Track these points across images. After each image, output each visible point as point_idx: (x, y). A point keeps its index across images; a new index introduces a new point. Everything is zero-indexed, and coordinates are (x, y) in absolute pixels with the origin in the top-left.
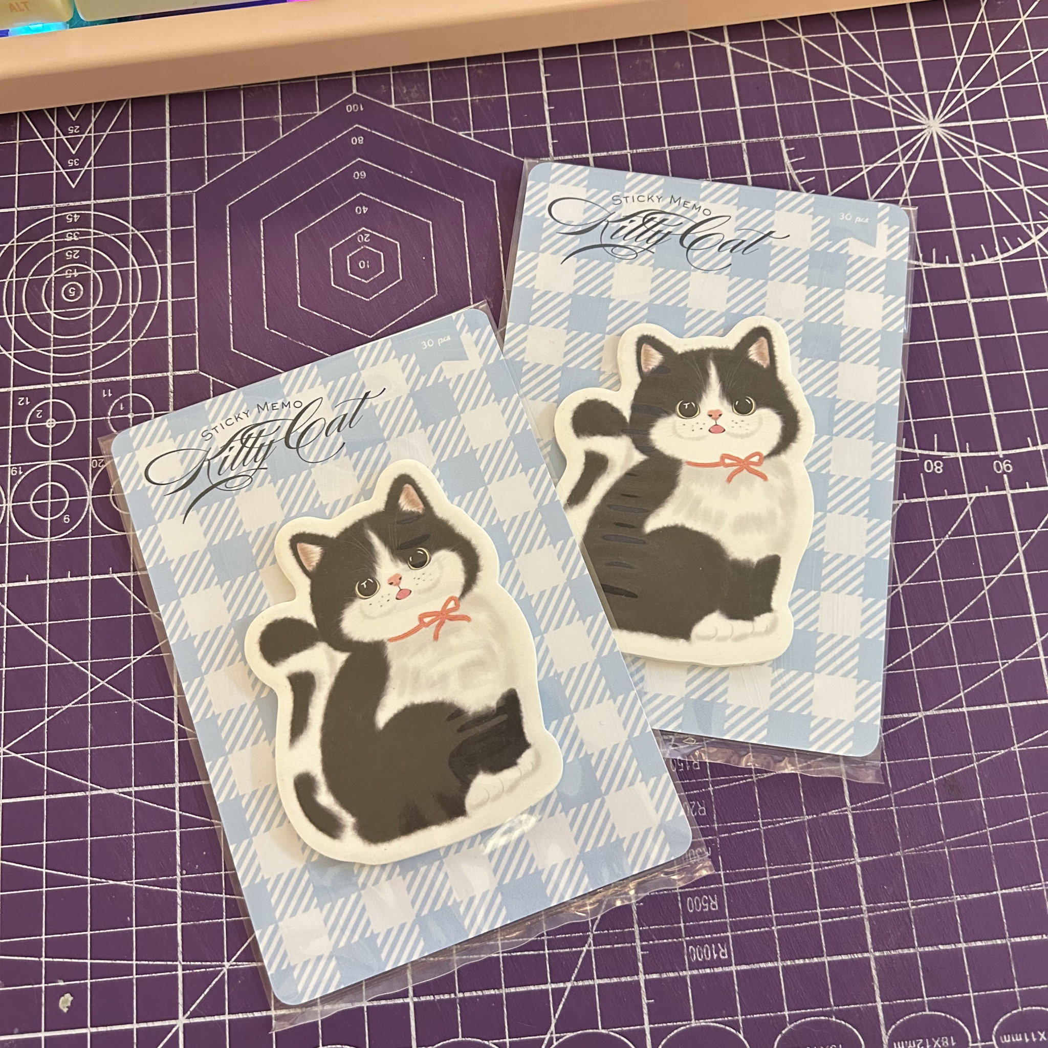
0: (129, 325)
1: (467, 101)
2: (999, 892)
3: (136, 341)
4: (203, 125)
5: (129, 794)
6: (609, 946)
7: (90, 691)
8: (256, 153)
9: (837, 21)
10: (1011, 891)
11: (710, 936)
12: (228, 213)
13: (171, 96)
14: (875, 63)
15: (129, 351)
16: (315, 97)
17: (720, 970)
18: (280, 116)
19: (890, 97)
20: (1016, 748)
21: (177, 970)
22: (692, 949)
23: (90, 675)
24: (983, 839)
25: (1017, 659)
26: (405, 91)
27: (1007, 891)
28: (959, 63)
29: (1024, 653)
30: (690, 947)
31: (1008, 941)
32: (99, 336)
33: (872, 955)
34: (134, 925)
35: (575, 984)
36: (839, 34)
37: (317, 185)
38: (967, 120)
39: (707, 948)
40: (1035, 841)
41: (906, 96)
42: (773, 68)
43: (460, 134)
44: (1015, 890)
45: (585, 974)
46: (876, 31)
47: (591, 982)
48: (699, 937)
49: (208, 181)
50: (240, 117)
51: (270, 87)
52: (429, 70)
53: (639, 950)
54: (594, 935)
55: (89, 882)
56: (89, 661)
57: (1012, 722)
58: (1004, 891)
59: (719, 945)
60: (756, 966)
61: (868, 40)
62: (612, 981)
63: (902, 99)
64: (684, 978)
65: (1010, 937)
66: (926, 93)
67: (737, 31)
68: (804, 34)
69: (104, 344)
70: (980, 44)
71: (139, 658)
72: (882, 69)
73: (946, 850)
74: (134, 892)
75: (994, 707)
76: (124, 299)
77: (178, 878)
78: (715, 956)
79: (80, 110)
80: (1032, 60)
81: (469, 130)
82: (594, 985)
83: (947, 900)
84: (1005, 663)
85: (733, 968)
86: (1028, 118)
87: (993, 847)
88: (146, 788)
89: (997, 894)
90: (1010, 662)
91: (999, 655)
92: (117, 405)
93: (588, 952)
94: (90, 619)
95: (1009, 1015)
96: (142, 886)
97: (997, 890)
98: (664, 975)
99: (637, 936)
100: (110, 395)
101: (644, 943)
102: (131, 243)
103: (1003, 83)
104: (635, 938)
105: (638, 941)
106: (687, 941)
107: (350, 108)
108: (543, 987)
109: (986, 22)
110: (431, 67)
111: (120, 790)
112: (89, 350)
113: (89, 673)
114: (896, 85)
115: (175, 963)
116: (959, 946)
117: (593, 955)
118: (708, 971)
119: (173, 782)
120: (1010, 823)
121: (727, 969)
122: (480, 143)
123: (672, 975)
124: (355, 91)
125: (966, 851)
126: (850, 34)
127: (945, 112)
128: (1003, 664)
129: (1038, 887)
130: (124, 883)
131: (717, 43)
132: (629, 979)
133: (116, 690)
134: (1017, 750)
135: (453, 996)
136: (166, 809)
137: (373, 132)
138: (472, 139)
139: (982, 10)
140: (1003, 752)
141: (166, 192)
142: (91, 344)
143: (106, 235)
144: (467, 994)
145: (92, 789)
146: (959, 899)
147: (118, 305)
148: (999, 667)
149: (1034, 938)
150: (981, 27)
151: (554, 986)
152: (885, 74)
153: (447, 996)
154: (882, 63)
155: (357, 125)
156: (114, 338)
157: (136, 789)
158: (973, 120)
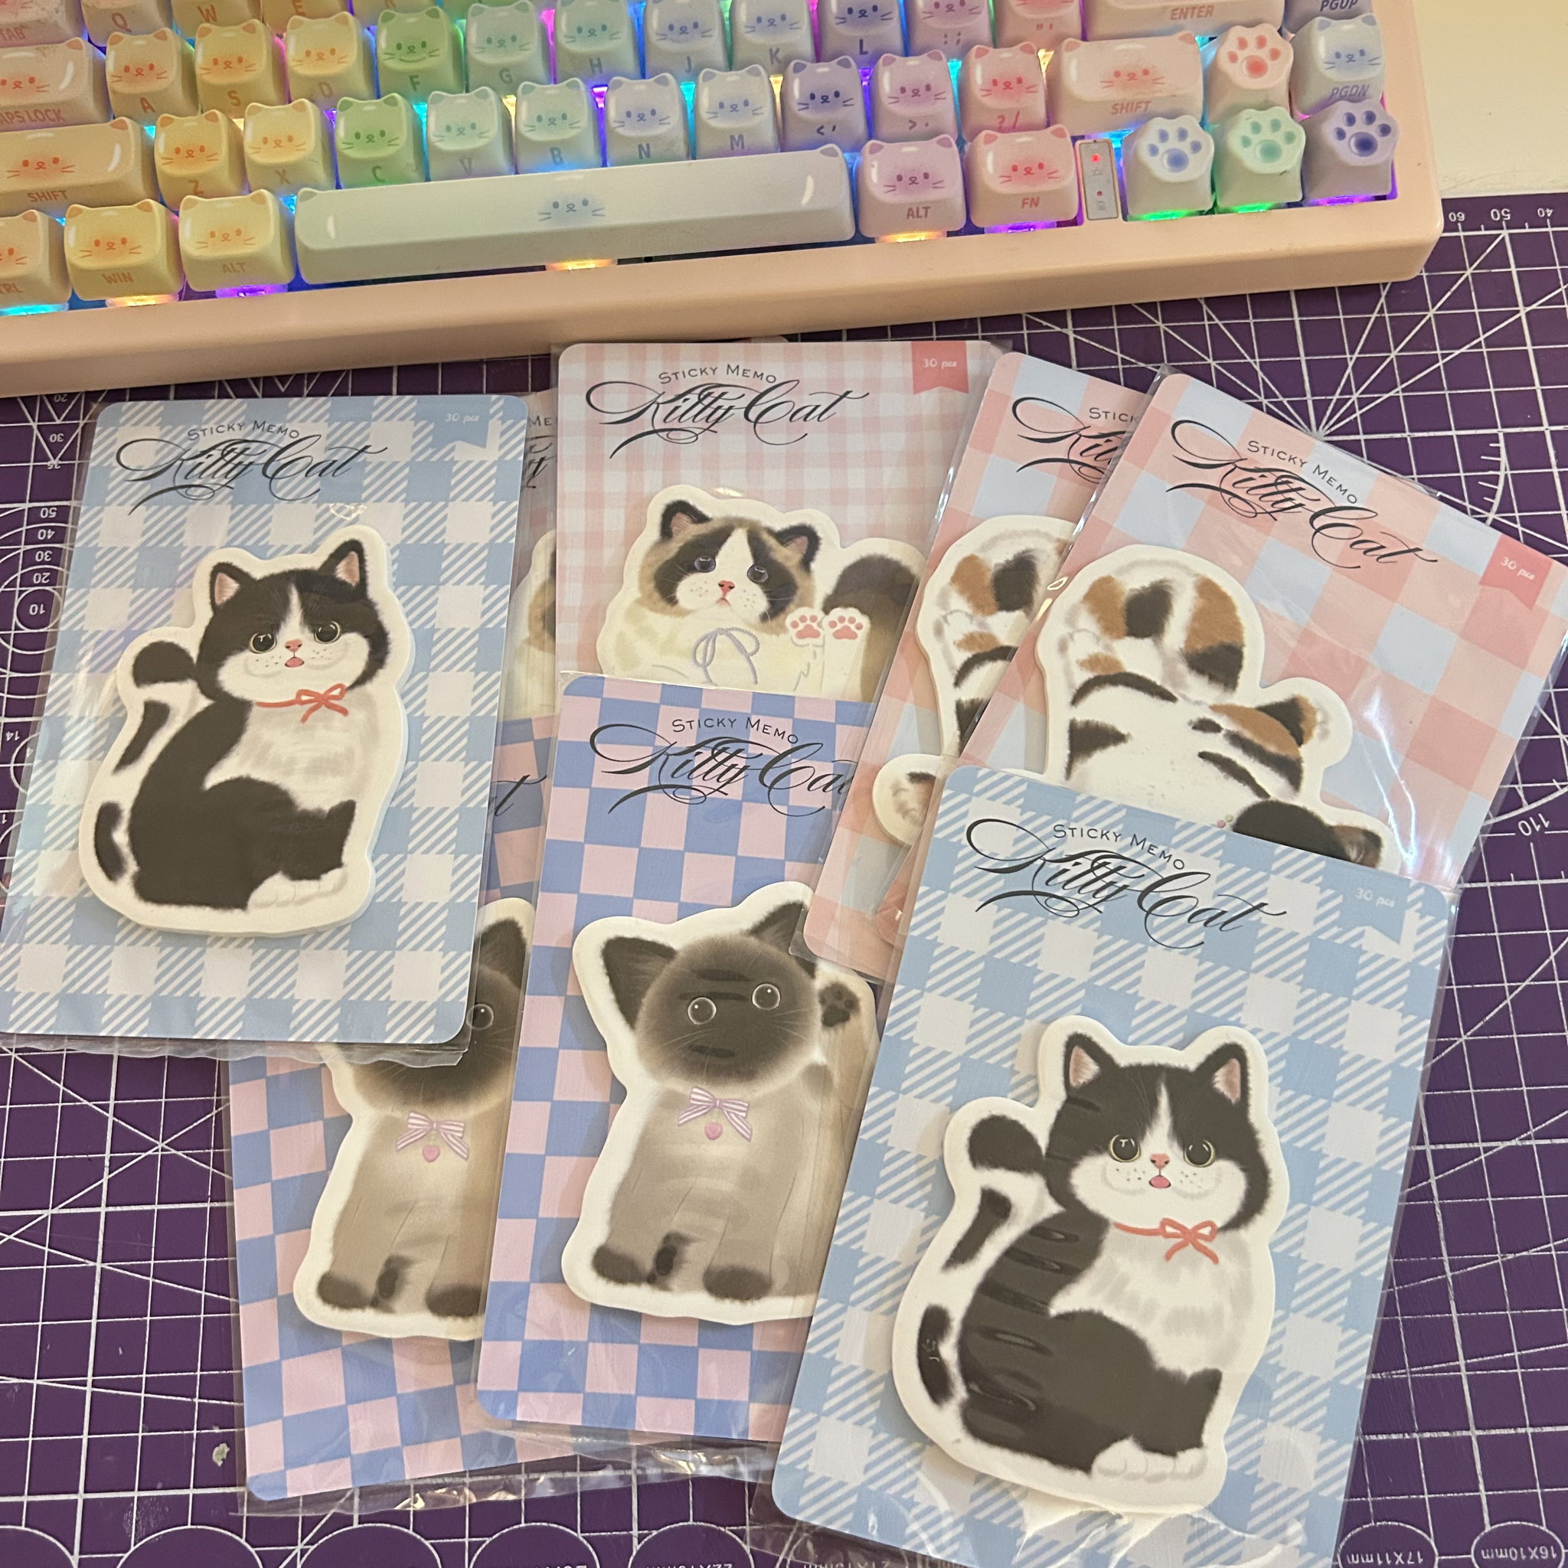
9: (1205, 308)
13: (400, 367)
14: (1249, 360)
19: (1265, 402)
28: (1351, 364)
36: (1206, 323)
38: (1358, 434)
41: (1285, 401)
42: (1124, 362)
46: (1251, 321)
51: (521, 361)
61: (1241, 332)
63: (1280, 405)
66: (1309, 399)
67: (1082, 316)
68: (1163, 322)
70: (1377, 342)
72: (1257, 368)
79: (291, 380)
80: (1440, 363)
86: (1432, 434)
103: (1404, 390)
109: (1387, 315)
114: (1273, 388)
126: (1220, 323)
127: (1331, 422)
131: (1058, 329)
139: (1382, 300)
150: (1380, 321)
152: (1260, 374)
154: (1258, 360)
158: (1365, 433)
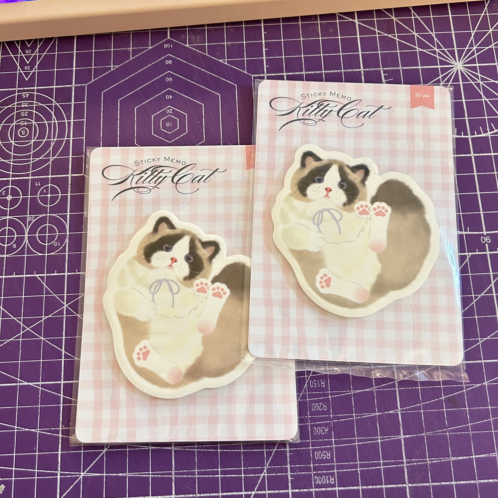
0: (51, 150)
1: (225, 44)
2: (474, 457)
3: (54, 158)
4: (93, 52)
5: (38, 385)
6: (274, 474)
7: (22, 332)
8: (118, 66)
9: (412, 11)
10: (480, 456)
11: (325, 472)
12: (103, 96)
13: (78, 37)
14: (430, 33)
15: (50, 163)
16: (149, 40)
17: (330, 489)
18: (131, 48)
19: (437, 50)
20: (486, 383)
21: (57, 476)
22: (316, 478)
23: (22, 324)
24: (467, 429)
25: (488, 338)
26: (194, 38)
27: (478, 456)
28: (473, 34)
29: (492, 335)
30: (315, 477)
31: (477, 482)
32: (35, 155)
33: (407, 485)
34: (37, 451)
35: (257, 492)
36: (413, 17)
37: (148, 84)
38: (476, 63)
39: (324, 477)
40: (493, 431)
41: (446, 50)
42: (379, 33)
43: (220, 61)
44: (482, 456)
45: (262, 488)
46: (432, 17)
47: (264, 492)
48: (320, 472)
49: (94, 80)
50: (111, 48)
51: (127, 33)
53: (289, 477)
54: (267, 469)
55: (16, 429)
56: (22, 318)
57: (484, 370)
58: (476, 456)
59: (330, 476)
60: (348, 488)
62: (275, 492)
63: (443, 52)
64: (312, 492)
65: (478, 480)
66: (456, 49)
67: (362, 14)
68: (395, 17)
69: (38, 159)
70: (484, 25)
71: (47, 317)
72: (434, 36)
73: (448, 434)
74: (38, 435)
75: (476, 362)
76: (49, 137)
77: (60, 429)
78: (328, 482)
79: (32, 42)
81: (225, 59)
82: (266, 494)
83: (447, 459)
84: (482, 340)
85: (337, 489)
87: (472, 433)
88: (47, 383)
89: (473, 458)
90: (485, 339)
91: (479, 335)
92: (43, 190)
93: (264, 477)
94: (23, 297)
96: (42, 432)
97: (472, 455)
98: (302, 490)
99: (289, 470)
100: (39, 185)
101: (292, 474)
102: (54, 109)
103: (495, 45)
104: (288, 471)
105: (289, 472)
106: (314, 474)
107: (166, 46)
108: (240, 493)
109: (488, 14)
110: (207, 27)
111: (34, 383)
112: (30, 162)
114: (441, 45)
115: (56, 472)
116: (452, 483)
117: (266, 478)
118: (324, 489)
119: (61, 381)
120: (481, 422)
121: (333, 489)
122: (230, 65)
123: (305, 490)
124: (169, 37)
125: (458, 434)
126: (419, 18)
127: (465, 59)
128: (481, 340)
129: (494, 455)
130: (33, 430)
131: (351, 20)
132: (284, 491)
133: (34, 333)
134: (486, 384)
135: (195, 495)
136: (56, 394)
137: (177, 58)
138: (226, 63)
139: (486, 8)
140: (479, 385)
141: (72, 84)
142: (31, 159)
143: (42, 105)
144: (202, 495)
145: (20, 382)
146: (453, 459)
147: (46, 140)
148: (479, 342)
149: (490, 481)
150: (485, 16)
151: (246, 493)
152: (435, 39)
153: (191, 495)
154: (434, 33)
155: (169, 55)
156: (43, 156)
157: (42, 383)
158: (479, 63)
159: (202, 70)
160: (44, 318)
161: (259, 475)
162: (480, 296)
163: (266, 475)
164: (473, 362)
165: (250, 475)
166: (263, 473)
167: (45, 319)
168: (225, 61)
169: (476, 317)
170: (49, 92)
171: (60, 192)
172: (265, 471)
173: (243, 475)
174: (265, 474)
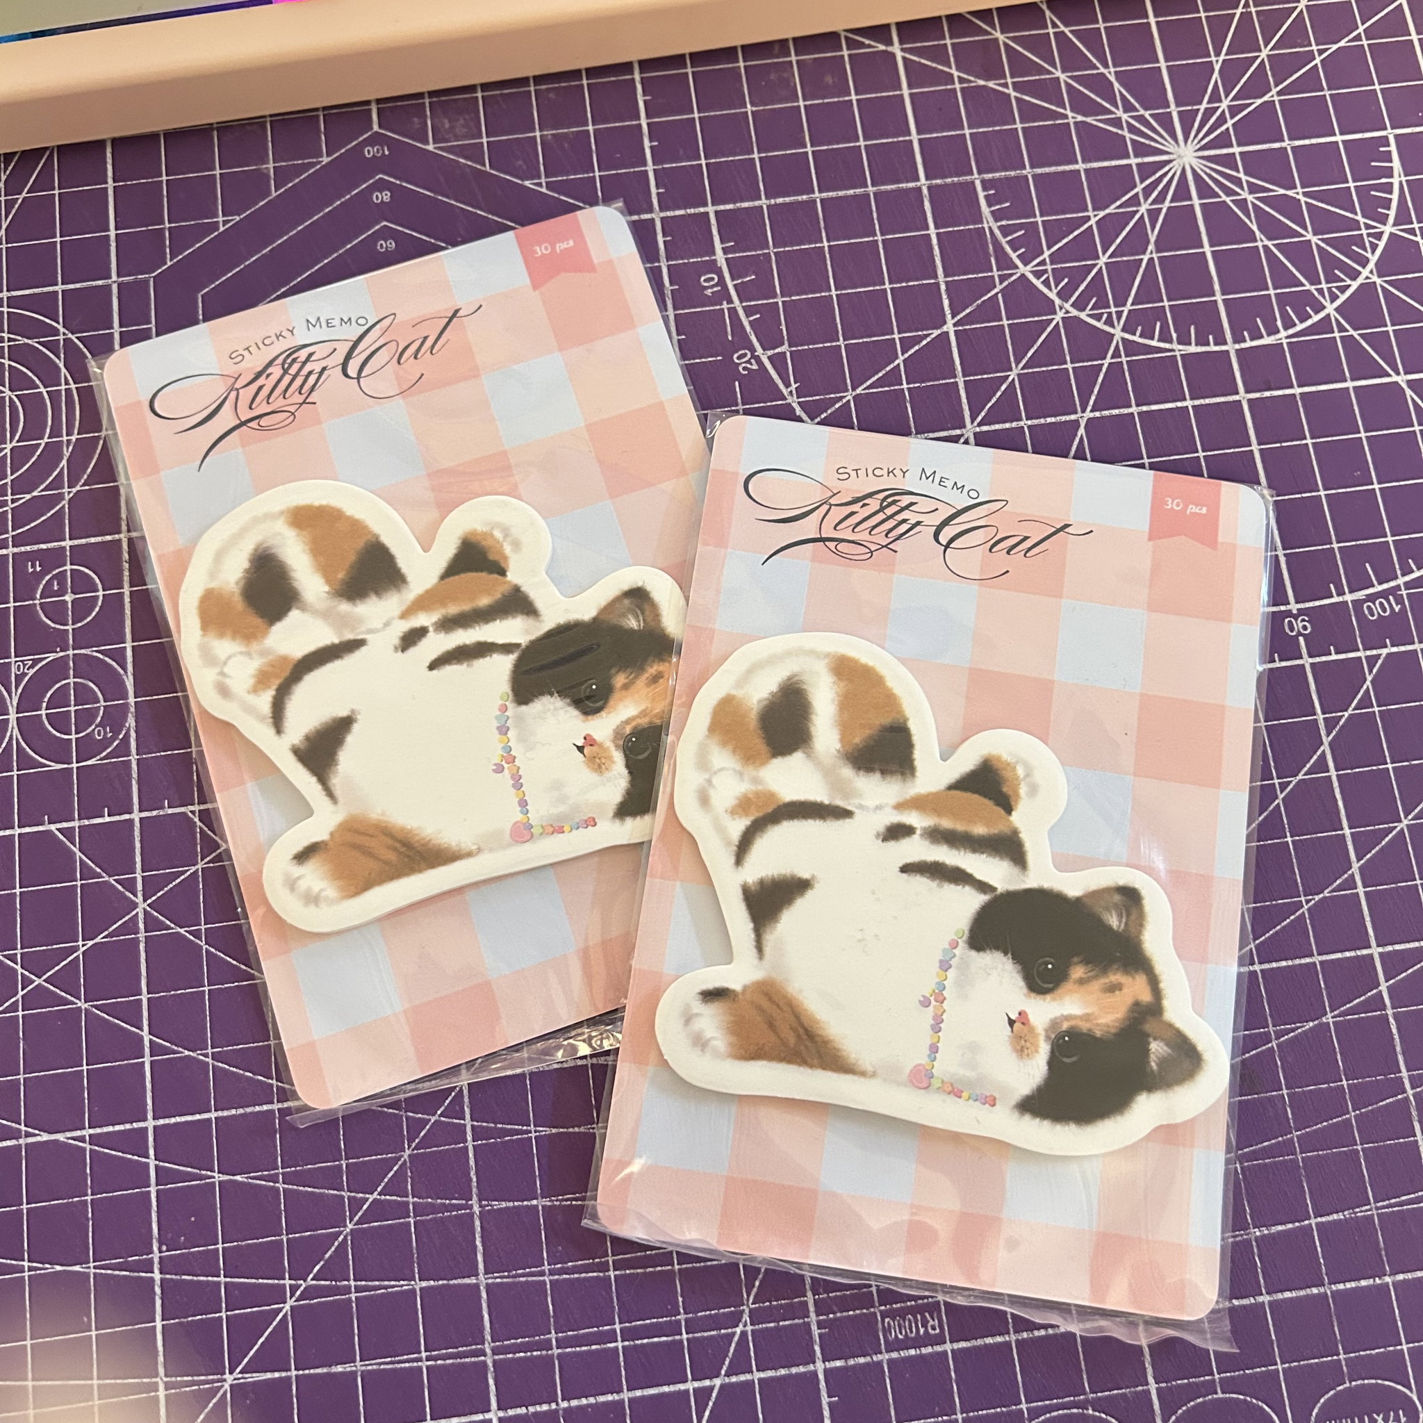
0: (63, 468)
1: (535, 137)
2: (1313, 1221)
3: (74, 490)
4: (162, 181)
5: (82, 1139)
6: (772, 1325)
7: (21, 993)
8: (238, 218)
9: (1048, 13)
10: (1330, 1218)
11: (913, 1303)
12: (200, 305)
13: (115, 141)
14: (1102, 70)
15: (64, 506)
16: (320, 138)
17: (929, 1350)
18: (271, 165)
19: (1125, 117)
20: (1329, 1018)
21: (157, 1390)
22: (889, 1323)
23: (20, 970)
24: (1288, 1148)
25: (1326, 893)
26: (447, 126)
27: (1323, 1219)
28: (1217, 67)
29: (1335, 884)
30: (887, 1320)
31: (1328, 1290)
32: (20, 486)
34: (93, 1328)
35: (727, 1380)
36: (1051, 31)
37: (326, 261)
38: (1232, 146)
39: (910, 1320)
40: (1359, 1148)
41: (1147, 114)
42: (961, 80)
43: (527, 183)
44: (1335, 1217)
45: (740, 1366)
46: (1101, 25)
47: (748, 1377)
48: (899, 1305)
49: (171, 260)
50: (214, 169)
51: (255, 124)
52: (479, 95)
53: (814, 1327)
54: (751, 1311)
55: (26, 1269)
56: (19, 952)
57: (1322, 983)
58: (1319, 1219)
59: (927, 1315)
60: (980, 1342)
61: (1091, 39)
62: (778, 1374)
63: (1141, 119)
64: (880, 1363)
65: (1330, 1284)
66: (1174, 110)
67: (910, 30)
68: (1002, 32)
69: (28, 497)
70: (1246, 41)
71: (90, 943)
72: (1112, 78)
73: (1238, 1165)
74: (92, 1280)
75: (1297, 962)
76: (55, 432)
77: (156, 1256)
78: (922, 1331)
80: (1318, 61)
81: (539, 177)
82: (753, 1381)
83: (1242, 1235)
84: (1311, 900)
85: (948, 1347)
86: (1314, 141)
87: (1302, 1158)
88: (105, 1129)
89: (1310, 1224)
90: (1317, 898)
91: (1301, 889)
92: (49, 582)
93: (744, 1334)
94: (18, 891)
95: (1332, 1393)
96: (103, 1271)
97: (1309, 1218)
98: (851, 1362)
99: (812, 1308)
100: (38, 569)
101: (821, 1318)
102: (62, 351)
103: (1279, 93)
104: (808, 1311)
105: (813, 1315)
106: (881, 1312)
107: (369, 152)
108: (682, 1387)
109: (1253, 10)
110: (482, 91)
111: (69, 1134)
112: (7, 505)
113: (18, 967)
114: (1132, 100)
115: (154, 1380)
116: (1260, 1299)
117: (750, 1338)
118: (912, 1352)
119: (145, 1119)
120: (1325, 1124)
121: (938, 1348)
122: (556, 195)
123: (862, 1360)
124: (376, 128)
125: (1266, 1165)
126: (1066, 30)
127: (1201, 135)
128: (1308, 902)
129: (1367, 1211)
130: (77, 1268)
131: (882, 47)
132: (802, 1369)
133: (58, 991)
134: (1331, 1020)
135: (554, 1406)
136: (136, 1158)
137: (404, 184)
138: (544, 190)
140: (1311, 1024)
141: (110, 277)
142: (9, 498)
143: (26, 341)
144: (574, 1403)
145: (28, 1135)
146: (1258, 1234)
147: (46, 440)
148: (1303, 906)
149: (1364, 1283)
150: (1246, 16)
151: (697, 1384)
152: (1116, 85)
153: (545, 1407)
154: (1112, 70)
155: (380, 176)
156: (42, 487)
157: (92, 1131)
158: (1239, 145)
159: (479, 212)
160: (83, 946)
161: (730, 1330)
162: (1294, 781)
163: (749, 1328)
164: (1290, 963)
165: (706, 1334)
166: (741, 1325)
167: (85, 948)
168: (540, 185)
169: (1289, 839)
170: (45, 304)
171: (100, 586)
172: (746, 1317)
173: (685, 1336)
174: (745, 1325)
